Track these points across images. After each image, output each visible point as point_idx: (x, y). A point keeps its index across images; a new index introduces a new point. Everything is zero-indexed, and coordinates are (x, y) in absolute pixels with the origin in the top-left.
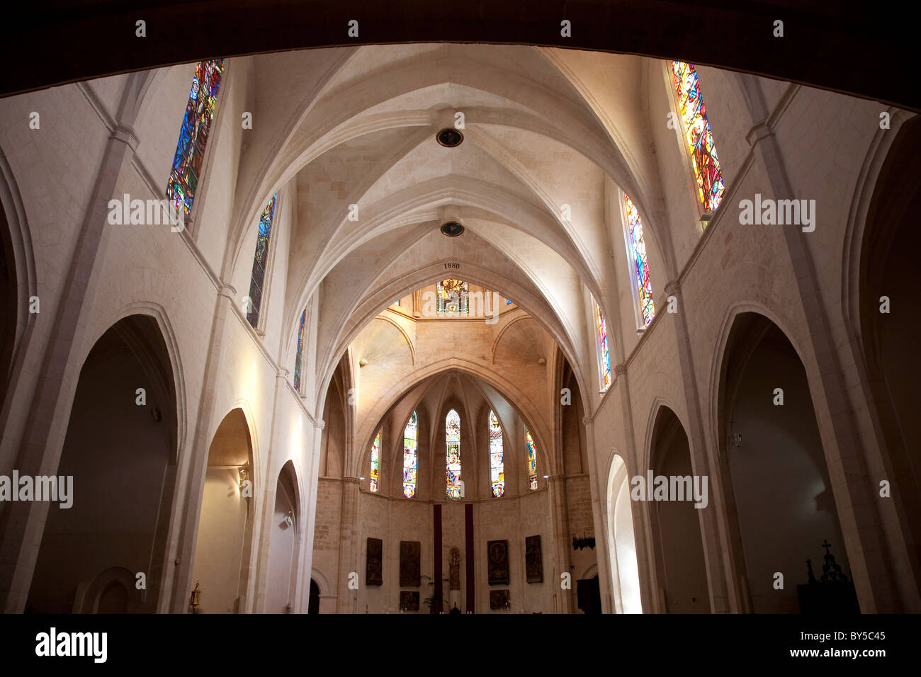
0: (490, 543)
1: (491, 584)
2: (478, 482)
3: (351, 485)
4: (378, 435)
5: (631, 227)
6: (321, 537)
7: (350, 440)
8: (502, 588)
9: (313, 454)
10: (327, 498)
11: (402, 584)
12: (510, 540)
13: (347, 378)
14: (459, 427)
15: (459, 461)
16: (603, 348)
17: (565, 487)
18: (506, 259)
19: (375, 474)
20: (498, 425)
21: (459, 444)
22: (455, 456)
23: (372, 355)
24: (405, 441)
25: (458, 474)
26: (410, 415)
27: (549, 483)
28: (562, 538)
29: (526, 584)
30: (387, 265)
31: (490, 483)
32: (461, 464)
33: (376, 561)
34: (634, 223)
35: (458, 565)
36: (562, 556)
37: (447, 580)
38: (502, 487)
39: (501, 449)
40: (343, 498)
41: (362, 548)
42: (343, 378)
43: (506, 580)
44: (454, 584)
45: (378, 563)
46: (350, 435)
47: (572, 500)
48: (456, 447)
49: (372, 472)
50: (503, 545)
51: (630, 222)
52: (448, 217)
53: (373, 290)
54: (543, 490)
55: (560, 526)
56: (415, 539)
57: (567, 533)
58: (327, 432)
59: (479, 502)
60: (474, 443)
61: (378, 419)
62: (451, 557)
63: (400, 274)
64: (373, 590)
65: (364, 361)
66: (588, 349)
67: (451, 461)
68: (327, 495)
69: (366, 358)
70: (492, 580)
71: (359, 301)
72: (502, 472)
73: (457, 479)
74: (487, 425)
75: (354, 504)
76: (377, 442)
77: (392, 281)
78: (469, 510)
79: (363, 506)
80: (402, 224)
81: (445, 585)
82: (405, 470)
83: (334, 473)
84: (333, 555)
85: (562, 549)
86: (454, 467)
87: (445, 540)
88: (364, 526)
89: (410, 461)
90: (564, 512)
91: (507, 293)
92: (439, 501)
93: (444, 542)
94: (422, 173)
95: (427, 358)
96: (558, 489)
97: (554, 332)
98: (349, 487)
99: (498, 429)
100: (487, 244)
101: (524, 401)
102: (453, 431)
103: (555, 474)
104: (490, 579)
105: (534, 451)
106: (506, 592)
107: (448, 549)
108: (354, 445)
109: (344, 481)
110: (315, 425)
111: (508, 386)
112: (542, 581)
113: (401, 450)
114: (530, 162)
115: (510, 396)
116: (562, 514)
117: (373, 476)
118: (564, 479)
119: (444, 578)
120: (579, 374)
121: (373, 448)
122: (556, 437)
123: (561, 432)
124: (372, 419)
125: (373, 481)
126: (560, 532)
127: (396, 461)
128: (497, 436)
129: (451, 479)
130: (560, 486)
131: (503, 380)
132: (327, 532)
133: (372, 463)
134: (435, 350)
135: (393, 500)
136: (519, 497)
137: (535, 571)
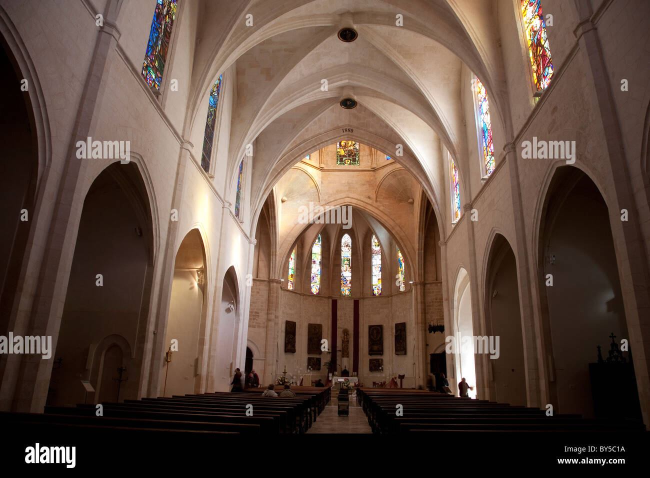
0: (370, 327)
1: (370, 354)
2: (363, 284)
3: (275, 284)
4: (294, 251)
5: (480, 103)
6: (254, 319)
7: (274, 253)
8: (378, 357)
9: (249, 262)
10: (258, 293)
11: (309, 353)
12: (385, 325)
13: (272, 210)
14: (351, 246)
15: (350, 270)
16: (455, 192)
17: (424, 289)
18: (387, 126)
19: (292, 277)
20: (378, 246)
21: (350, 258)
22: (348, 266)
23: (290, 194)
24: (313, 255)
25: (349, 279)
26: (317, 237)
27: (413, 287)
28: (421, 325)
29: (394, 355)
30: (301, 130)
31: (371, 285)
32: (352, 272)
33: (291, 336)
34: (482, 100)
35: (348, 341)
36: (420, 337)
37: (340, 351)
38: (380, 289)
39: (380, 262)
40: (269, 293)
41: (282, 327)
42: (270, 210)
43: (381, 352)
44: (345, 353)
45: (293, 338)
46: (274, 250)
47: (429, 299)
48: (348, 260)
49: (290, 276)
50: (379, 328)
51: (480, 99)
52: (345, 95)
53: (291, 147)
54: (408, 291)
55: (420, 318)
56: (318, 322)
57: (425, 321)
58: (258, 247)
59: (363, 298)
60: (361, 258)
61: (294, 239)
62: (343, 335)
63: (310, 136)
64: (289, 356)
65: (285, 198)
66: (444, 192)
67: (345, 270)
68: (258, 290)
69: (286, 196)
70: (371, 352)
71: (281, 155)
72: (380, 278)
73: (349, 282)
74: (370, 245)
75: (277, 297)
76: (293, 256)
77: (304, 141)
78: (356, 304)
79: (283, 299)
80: (312, 99)
81: (339, 354)
82: (312, 275)
83: (263, 276)
84: (262, 331)
85: (420, 332)
86: (347, 274)
87: (339, 324)
88: (283, 313)
89: (316, 269)
90: (423, 307)
91: (387, 151)
92: (335, 297)
93: (338, 325)
94: (327, 62)
95: (329, 197)
96: (419, 291)
97: (420, 179)
98: (273, 285)
99: (378, 248)
100: (373, 115)
101: (397, 228)
102: (347, 248)
103: (417, 280)
104: (370, 351)
105: (403, 264)
106: (380, 360)
107: (342, 330)
108: (277, 257)
109: (270, 281)
110: (250, 242)
111: (386, 218)
112: (405, 354)
113: (310, 261)
114: (407, 54)
115: (387, 225)
116: (421, 308)
117: (290, 279)
118: (424, 284)
119: (338, 349)
120: (437, 210)
121: (290, 259)
122: (419, 254)
123: (423, 251)
124: (290, 239)
125: (290, 282)
126: (420, 321)
127: (307, 268)
128: (377, 253)
129: (345, 282)
130: (421, 289)
131: (383, 214)
132: (258, 316)
133: (290, 270)
134: (335, 192)
135: (304, 295)
136: (392, 296)
137: (401, 346)
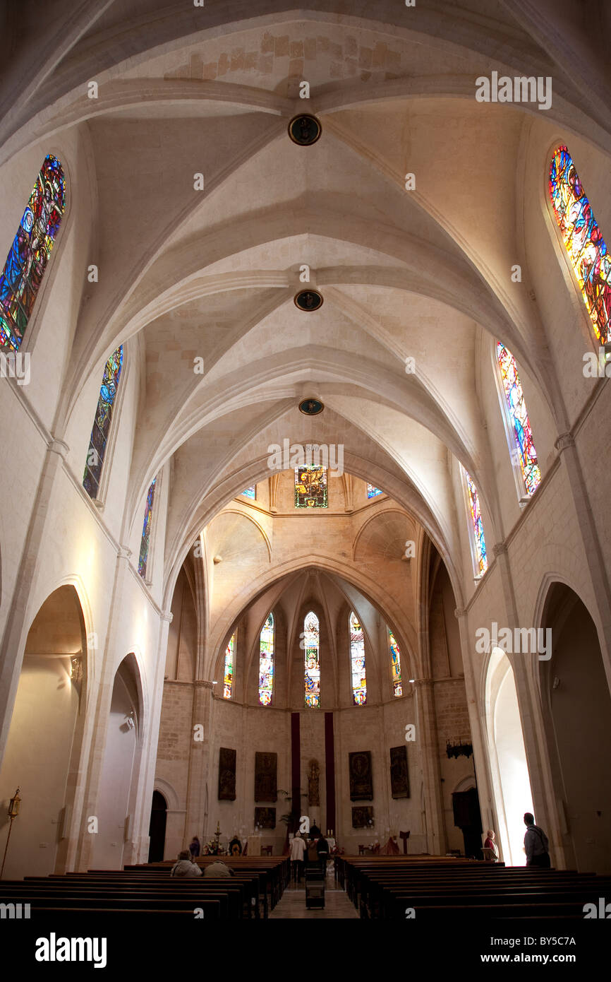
0: (352, 755)
1: (353, 799)
2: (339, 688)
3: (203, 689)
4: (233, 638)
5: (507, 392)
6: (170, 745)
7: (202, 641)
8: (366, 804)
9: (159, 649)
10: (177, 703)
11: (257, 799)
12: (373, 752)
13: (200, 574)
14: (318, 630)
15: (318, 666)
16: (476, 532)
17: (433, 691)
18: (369, 440)
19: (229, 679)
20: (359, 628)
21: (318, 648)
22: (314, 661)
23: (226, 551)
24: (261, 644)
25: (317, 680)
26: (267, 616)
27: (416, 689)
28: (430, 748)
29: (391, 800)
30: (242, 446)
31: (351, 690)
32: (321, 670)
33: (229, 773)
34: (511, 386)
35: (318, 779)
36: (431, 770)
37: (306, 795)
38: (364, 694)
39: (362, 653)
40: (194, 703)
41: (214, 758)
42: (196, 574)
43: (369, 795)
44: (314, 800)
45: (231, 776)
46: (202, 636)
47: (442, 705)
48: (315, 651)
49: (226, 677)
50: (365, 756)
51: (506, 386)
52: (306, 394)
53: (227, 474)
54: (408, 696)
55: (428, 735)
56: (271, 750)
57: (436, 743)
58: (176, 627)
59: (340, 710)
60: (333, 646)
61: (233, 619)
62: (310, 770)
63: (256, 457)
64: (226, 805)
65: (219, 558)
66: (459, 536)
67: (310, 666)
68: (176, 699)
69: (220, 555)
70: (355, 796)
71: (210, 487)
72: (364, 677)
73: (316, 685)
74: (347, 628)
75: (206, 710)
76: (231, 645)
77: (247, 465)
78: (329, 718)
79: (216, 712)
80: (258, 399)
81: (304, 800)
82: (261, 675)
83: (185, 676)
84: (182, 765)
85: (431, 760)
86: (313, 672)
87: (304, 751)
88: (216, 736)
89: (266, 666)
90: (432, 719)
91: (369, 477)
92: (296, 709)
93: (302, 753)
94: (280, 343)
95: (284, 555)
96: (425, 694)
97: (421, 517)
98: (200, 691)
99: (359, 633)
100: (348, 424)
101: (388, 599)
102: (312, 634)
103: (421, 678)
104: (352, 794)
105: (398, 655)
106: (369, 809)
107: (307, 761)
108: (207, 647)
109: (195, 685)
110: (162, 617)
111: (370, 584)
112: (408, 796)
113: (257, 654)
114: (395, 328)
115: (372, 595)
116: (430, 721)
117: (228, 682)
118: (431, 683)
119: (302, 792)
120: (450, 563)
121: (227, 651)
122: (422, 638)
123: (427, 632)
124: (227, 619)
125: (226, 687)
126: (429, 741)
127: (252, 665)
128: (358, 639)
129: (310, 686)
130: (427, 690)
131: (364, 578)
132: (177, 740)
133: (226, 667)
134: (293, 546)
135: (249, 707)
136: (383, 705)
137: (401, 786)
